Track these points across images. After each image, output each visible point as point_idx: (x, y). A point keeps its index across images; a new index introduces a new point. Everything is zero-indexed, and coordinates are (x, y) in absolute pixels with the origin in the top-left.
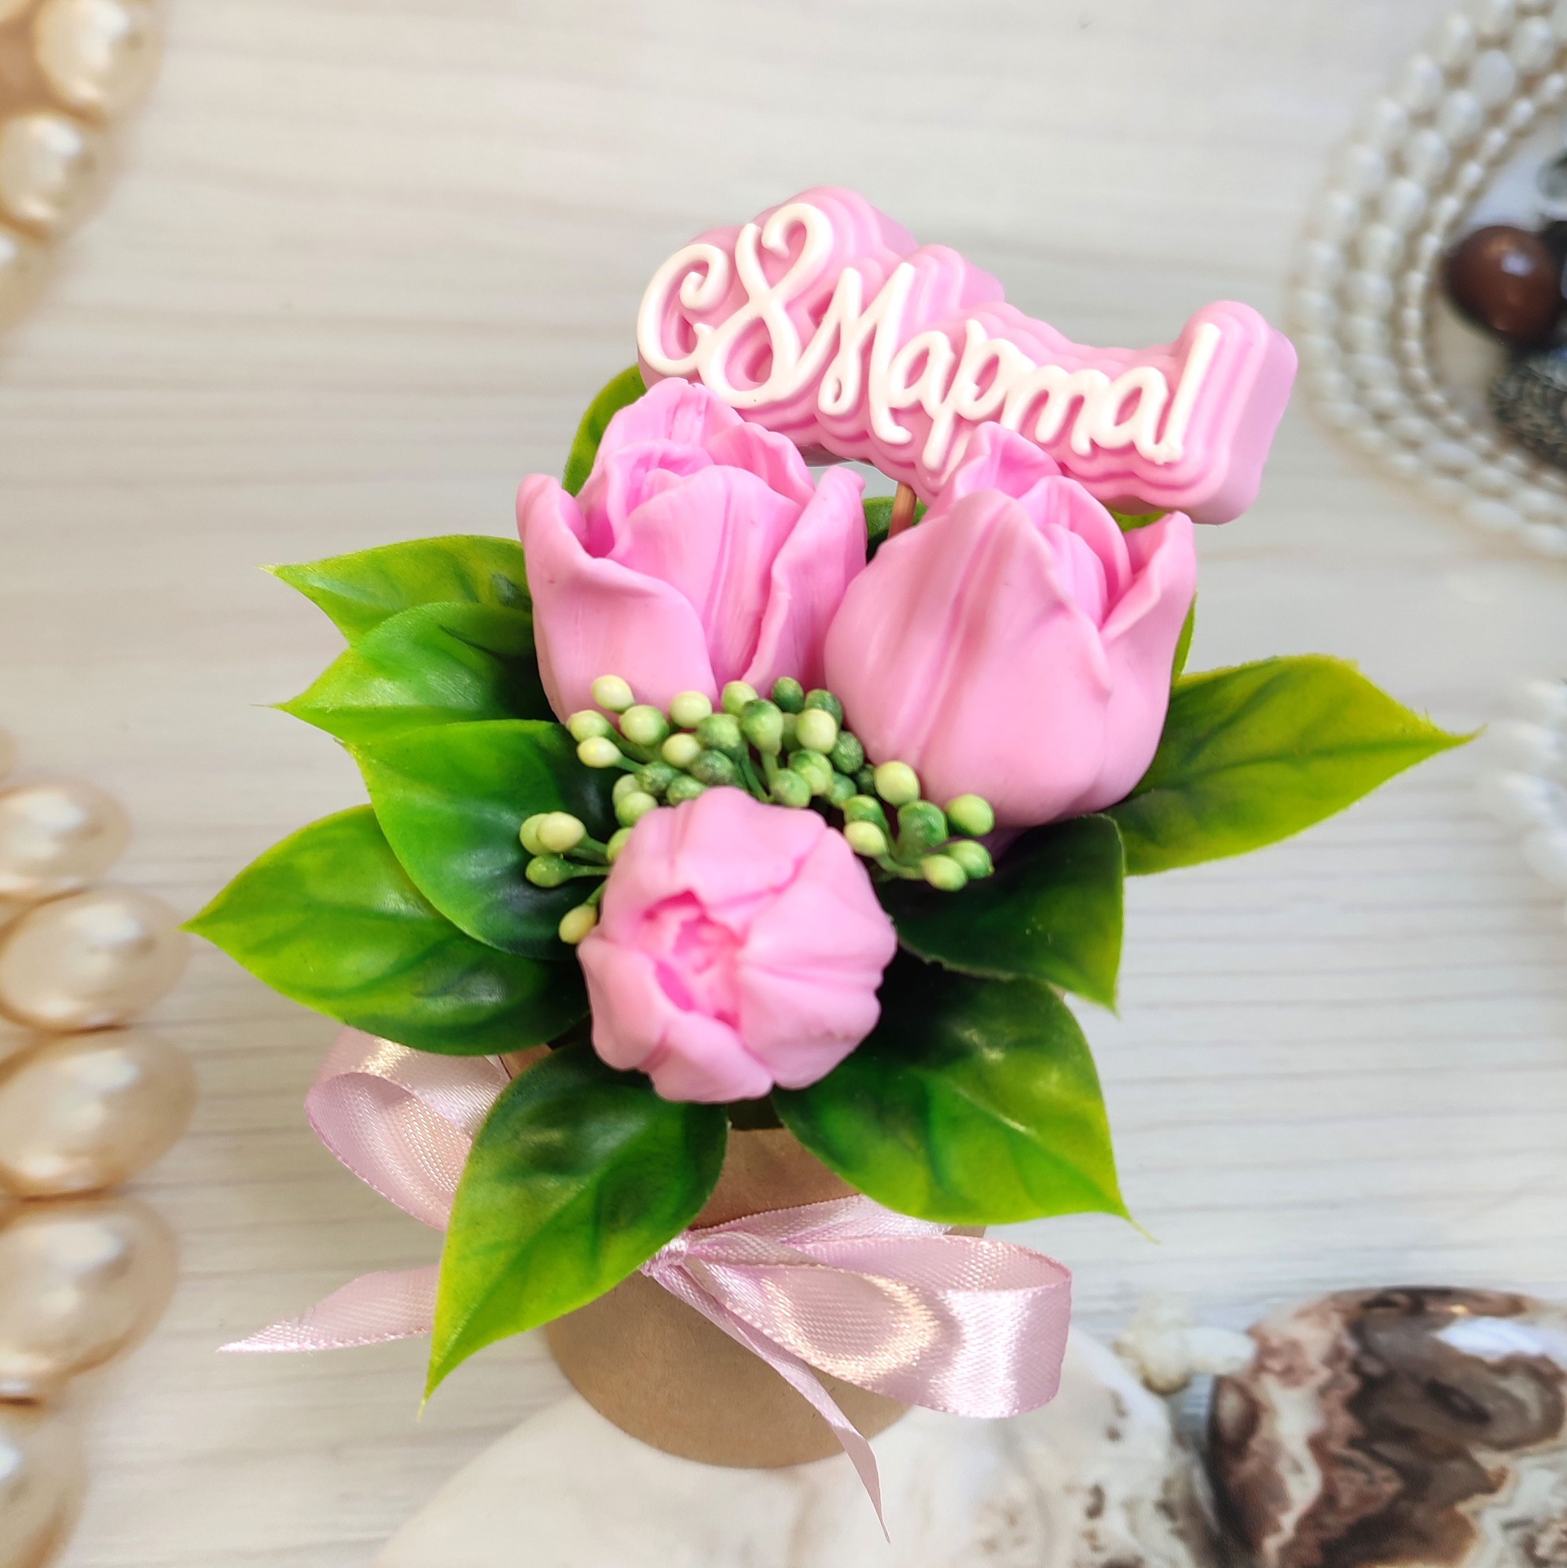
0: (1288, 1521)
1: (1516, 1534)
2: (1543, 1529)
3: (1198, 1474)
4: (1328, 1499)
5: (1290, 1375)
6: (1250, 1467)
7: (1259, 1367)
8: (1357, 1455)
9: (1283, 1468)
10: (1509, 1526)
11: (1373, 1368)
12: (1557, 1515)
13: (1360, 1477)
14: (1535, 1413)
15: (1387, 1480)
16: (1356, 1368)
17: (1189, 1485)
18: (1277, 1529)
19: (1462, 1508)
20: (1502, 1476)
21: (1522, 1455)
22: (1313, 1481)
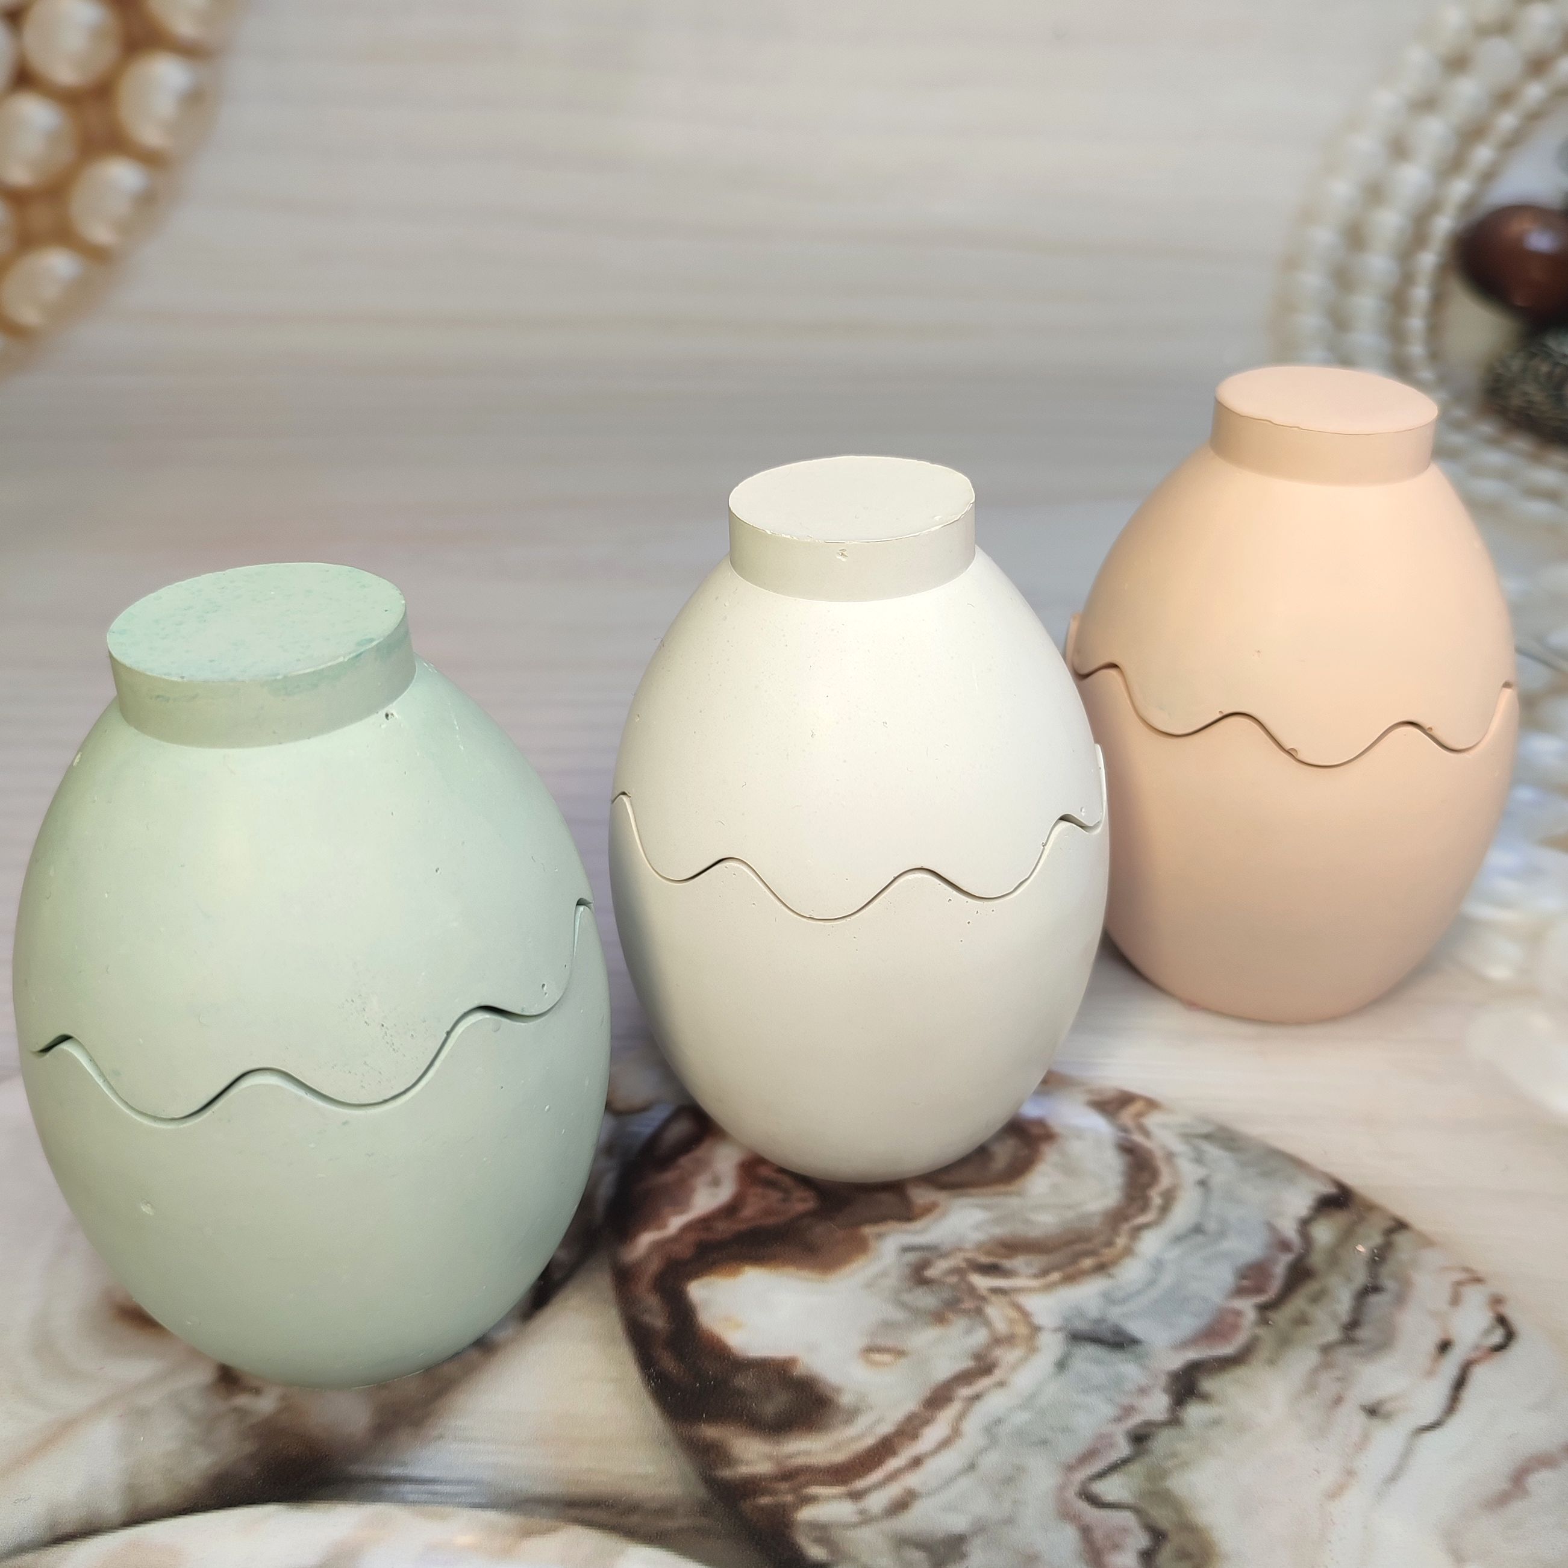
0: (675, 1223)
1: (911, 1257)
2: (944, 1255)
4: (730, 1210)
6: (669, 1176)
9: (699, 1180)
10: (907, 1249)
12: (967, 1246)
13: (774, 1196)
14: (1000, 1164)
15: (803, 1201)
17: (597, 1185)
18: (663, 1226)
19: (868, 1230)
20: (928, 1209)
21: (962, 1195)
22: (725, 1193)
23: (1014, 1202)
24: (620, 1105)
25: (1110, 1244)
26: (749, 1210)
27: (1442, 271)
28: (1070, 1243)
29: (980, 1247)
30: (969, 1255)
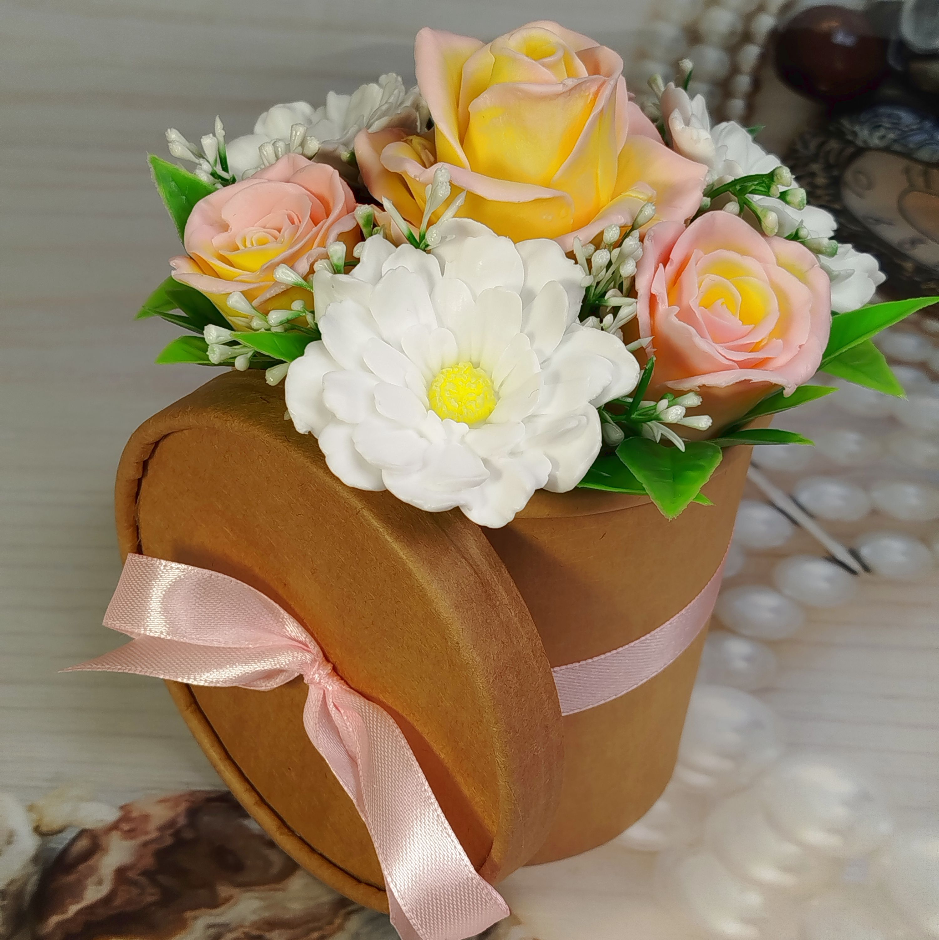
0: (73, 909)
1: (212, 931)
2: (231, 931)
3: (34, 879)
4: (106, 901)
5: (130, 834)
6: (71, 878)
7: (115, 826)
8: (143, 880)
9: (91, 881)
10: (210, 926)
11: (188, 835)
12: (247, 924)
13: (135, 891)
14: (275, 869)
15: (153, 895)
16: (177, 834)
17: (25, 884)
18: (63, 912)
19: (189, 914)
20: (227, 900)
21: (249, 891)
22: (104, 890)
23: (279, 895)
24: (44, 829)
25: (331, 923)
26: (118, 902)
27: (763, 58)
28: (308, 922)
29: (255, 925)
30: (246, 930)
